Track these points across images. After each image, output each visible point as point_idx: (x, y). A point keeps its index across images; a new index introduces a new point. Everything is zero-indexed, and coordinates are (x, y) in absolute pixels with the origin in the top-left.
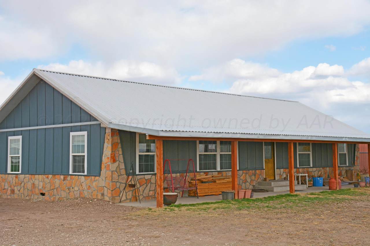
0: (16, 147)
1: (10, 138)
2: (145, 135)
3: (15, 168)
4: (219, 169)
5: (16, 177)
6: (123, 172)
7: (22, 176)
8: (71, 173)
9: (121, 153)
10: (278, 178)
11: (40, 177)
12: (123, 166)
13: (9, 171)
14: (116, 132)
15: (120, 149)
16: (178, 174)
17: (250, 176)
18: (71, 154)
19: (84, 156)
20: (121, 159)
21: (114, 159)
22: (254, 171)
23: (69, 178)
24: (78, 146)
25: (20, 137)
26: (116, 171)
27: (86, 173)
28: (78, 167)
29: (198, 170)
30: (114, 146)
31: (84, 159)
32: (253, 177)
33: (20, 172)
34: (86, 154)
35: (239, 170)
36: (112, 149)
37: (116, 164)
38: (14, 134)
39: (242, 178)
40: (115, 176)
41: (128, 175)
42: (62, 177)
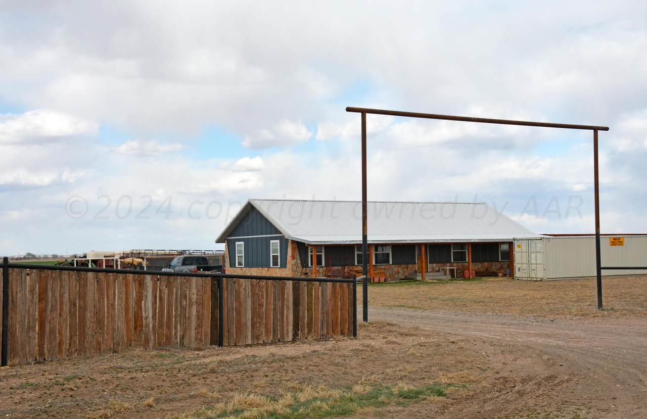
0: (241, 249)
1: (237, 243)
2: (304, 243)
3: (240, 264)
4: (374, 263)
5: (241, 270)
6: (300, 265)
7: (245, 269)
8: (271, 266)
9: (298, 253)
10: (431, 270)
11: (255, 269)
12: (299, 262)
13: (237, 266)
14: (293, 242)
15: (298, 252)
16: (340, 267)
17: (403, 269)
18: (271, 254)
19: (278, 256)
20: (298, 257)
21: (293, 257)
22: (406, 265)
23: (270, 269)
24: (275, 249)
25: (242, 243)
26: (295, 265)
27: (279, 266)
28: (275, 264)
29: (356, 264)
30: (293, 249)
31: (278, 258)
32: (406, 270)
33: (243, 266)
34: (279, 254)
35: (392, 264)
36: (292, 251)
37: (295, 260)
38: (239, 240)
39: (395, 270)
40: (295, 268)
41: (303, 267)
42: (267, 269)
